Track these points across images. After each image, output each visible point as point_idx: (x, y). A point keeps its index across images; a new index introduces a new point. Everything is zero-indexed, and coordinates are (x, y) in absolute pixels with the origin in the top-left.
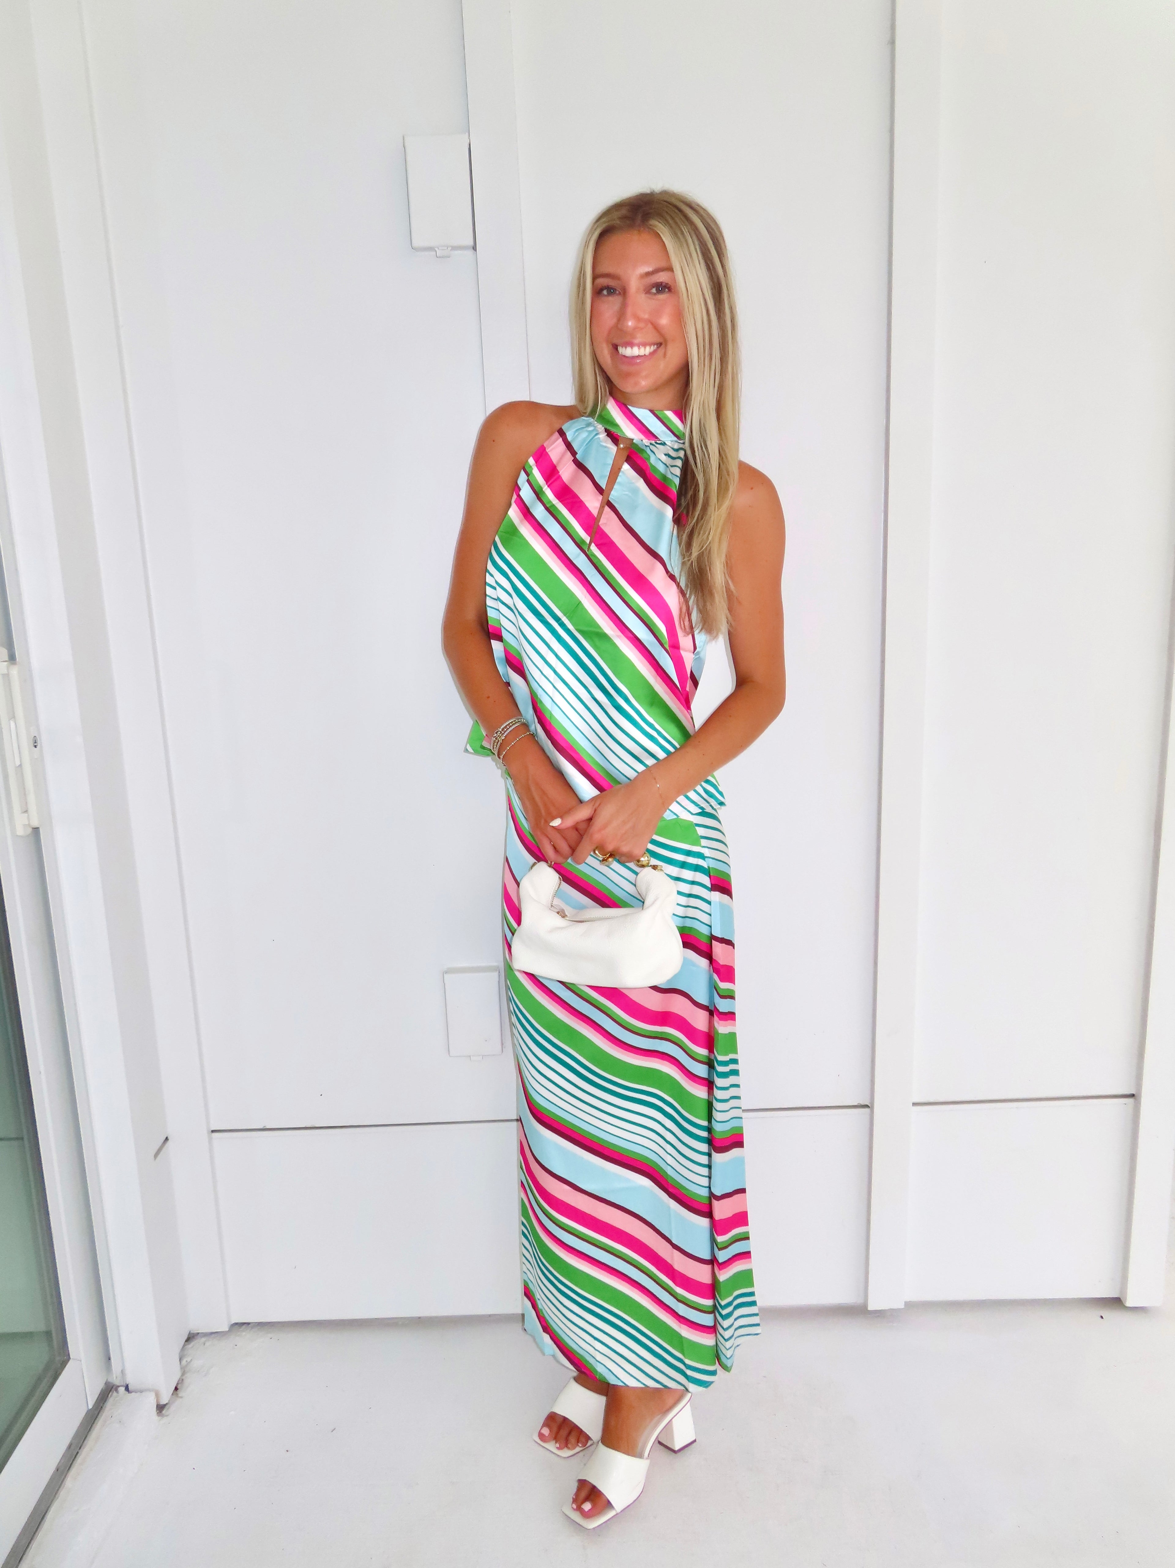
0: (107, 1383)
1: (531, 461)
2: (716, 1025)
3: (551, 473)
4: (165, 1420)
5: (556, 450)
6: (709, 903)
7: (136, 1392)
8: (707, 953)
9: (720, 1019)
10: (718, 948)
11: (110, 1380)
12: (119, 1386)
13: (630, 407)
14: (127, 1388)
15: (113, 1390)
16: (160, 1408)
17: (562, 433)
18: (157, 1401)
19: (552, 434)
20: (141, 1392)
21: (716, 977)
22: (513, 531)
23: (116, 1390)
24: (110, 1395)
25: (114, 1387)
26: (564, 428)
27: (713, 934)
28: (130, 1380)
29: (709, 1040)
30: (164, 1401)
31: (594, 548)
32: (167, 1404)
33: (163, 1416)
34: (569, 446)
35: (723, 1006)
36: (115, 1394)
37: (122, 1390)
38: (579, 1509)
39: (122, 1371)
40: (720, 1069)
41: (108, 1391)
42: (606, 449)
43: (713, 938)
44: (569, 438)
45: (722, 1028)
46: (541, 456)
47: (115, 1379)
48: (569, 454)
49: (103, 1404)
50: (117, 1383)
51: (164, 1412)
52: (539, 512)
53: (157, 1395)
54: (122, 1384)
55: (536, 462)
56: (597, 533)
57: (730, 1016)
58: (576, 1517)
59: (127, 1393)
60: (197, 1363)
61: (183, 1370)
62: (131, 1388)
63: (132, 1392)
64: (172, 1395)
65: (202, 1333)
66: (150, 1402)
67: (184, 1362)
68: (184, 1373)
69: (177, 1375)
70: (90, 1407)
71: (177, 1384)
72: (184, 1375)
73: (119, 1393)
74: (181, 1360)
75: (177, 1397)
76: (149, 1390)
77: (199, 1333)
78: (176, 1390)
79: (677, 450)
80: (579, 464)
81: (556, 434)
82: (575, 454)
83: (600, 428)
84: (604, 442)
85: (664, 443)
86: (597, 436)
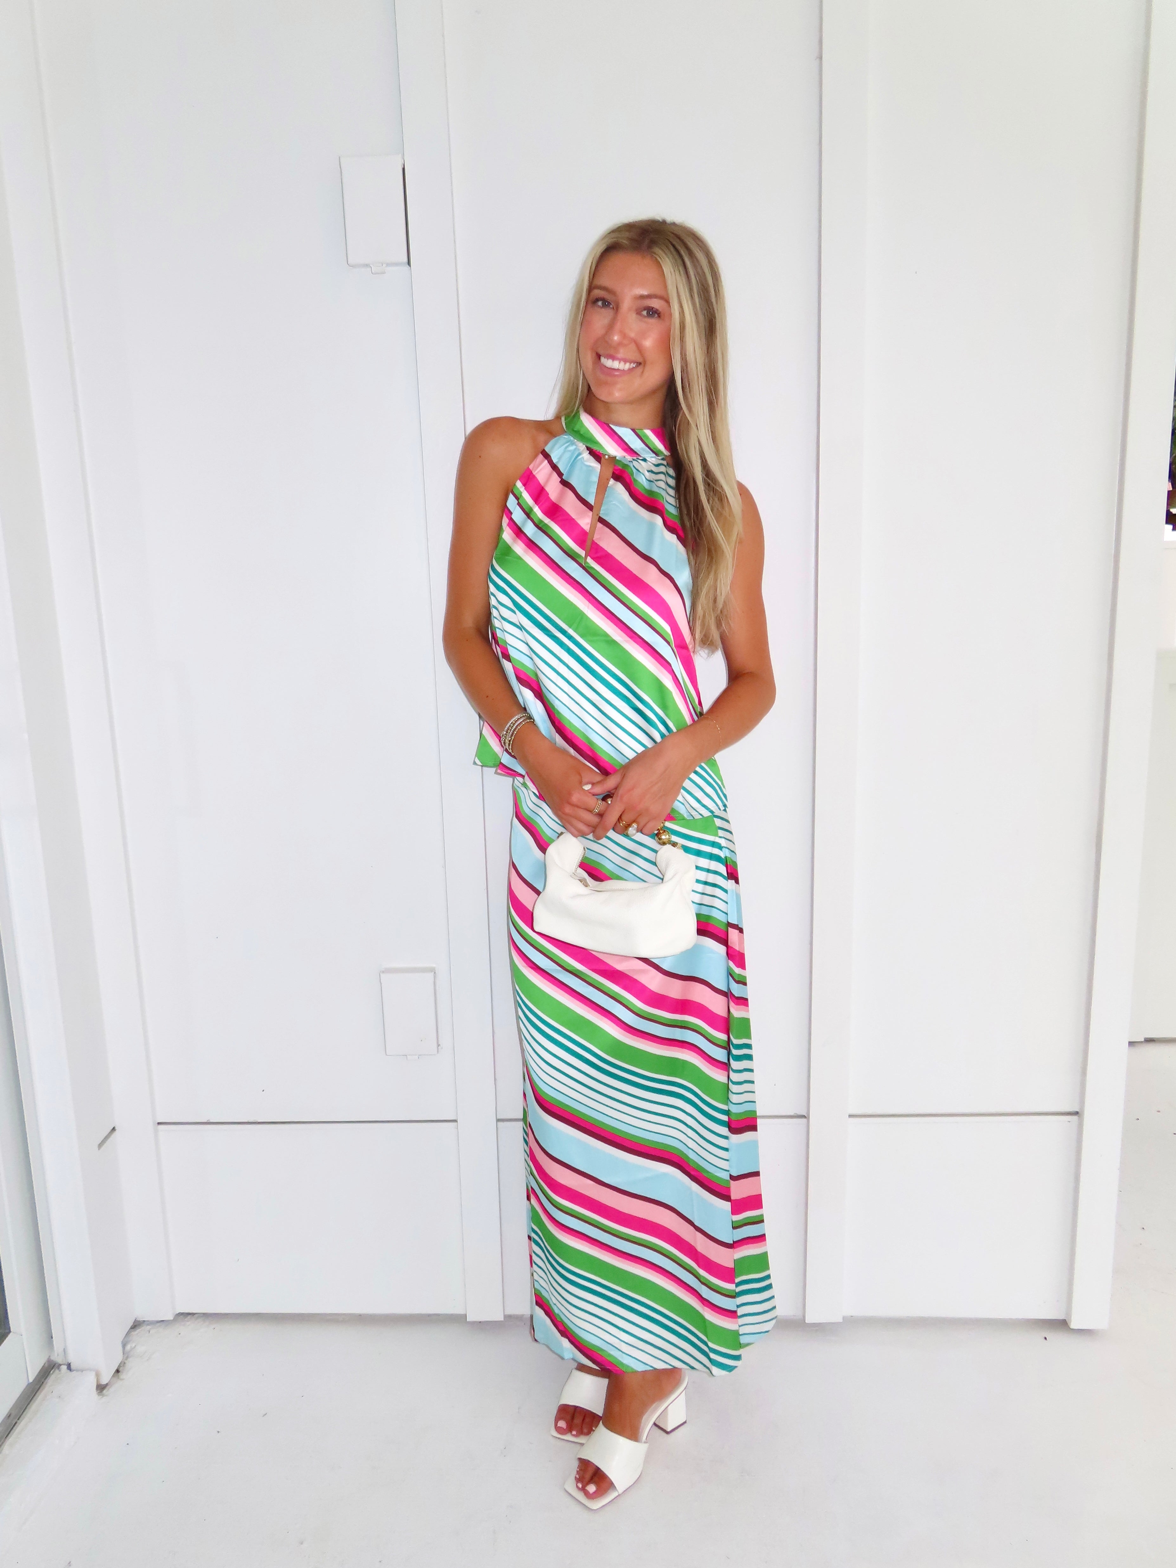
0: (49, 1360)
1: (519, 484)
2: (732, 1010)
3: (539, 494)
4: (104, 1399)
5: (542, 472)
6: (726, 891)
7: (77, 1370)
8: (724, 940)
9: (737, 1004)
10: (733, 934)
11: (52, 1358)
12: (60, 1365)
13: (613, 427)
14: (69, 1367)
15: (55, 1367)
16: (101, 1388)
17: (547, 456)
18: (97, 1381)
19: (536, 456)
20: (82, 1371)
21: (731, 964)
22: (508, 550)
23: (59, 1368)
24: (51, 1372)
25: (57, 1365)
26: (547, 449)
27: (729, 921)
28: (72, 1358)
29: (725, 1024)
30: (104, 1381)
31: (590, 562)
32: (107, 1384)
33: (103, 1396)
34: (554, 467)
35: (737, 990)
36: (57, 1371)
37: (64, 1368)
38: (583, 1490)
39: (64, 1349)
40: (735, 1052)
41: (48, 1369)
42: (591, 468)
43: (730, 925)
44: (555, 461)
45: (737, 1012)
46: (528, 479)
47: (57, 1358)
48: (555, 475)
49: (45, 1379)
50: (59, 1360)
51: (105, 1391)
52: (529, 530)
53: (98, 1375)
54: (64, 1362)
55: (524, 485)
56: (592, 548)
57: (743, 1001)
58: (580, 1496)
59: (69, 1371)
60: (140, 1349)
61: (126, 1355)
62: (72, 1367)
63: (73, 1371)
64: (113, 1376)
65: (148, 1321)
66: (90, 1381)
67: (128, 1347)
68: (127, 1358)
69: (119, 1358)
70: (31, 1380)
71: (119, 1366)
72: (126, 1359)
73: (60, 1371)
74: (124, 1345)
75: (118, 1378)
76: (90, 1370)
77: (144, 1321)
78: (118, 1371)
79: (657, 465)
80: (565, 484)
81: (541, 456)
82: (560, 474)
83: (582, 447)
84: (587, 461)
85: (645, 460)
86: (580, 454)
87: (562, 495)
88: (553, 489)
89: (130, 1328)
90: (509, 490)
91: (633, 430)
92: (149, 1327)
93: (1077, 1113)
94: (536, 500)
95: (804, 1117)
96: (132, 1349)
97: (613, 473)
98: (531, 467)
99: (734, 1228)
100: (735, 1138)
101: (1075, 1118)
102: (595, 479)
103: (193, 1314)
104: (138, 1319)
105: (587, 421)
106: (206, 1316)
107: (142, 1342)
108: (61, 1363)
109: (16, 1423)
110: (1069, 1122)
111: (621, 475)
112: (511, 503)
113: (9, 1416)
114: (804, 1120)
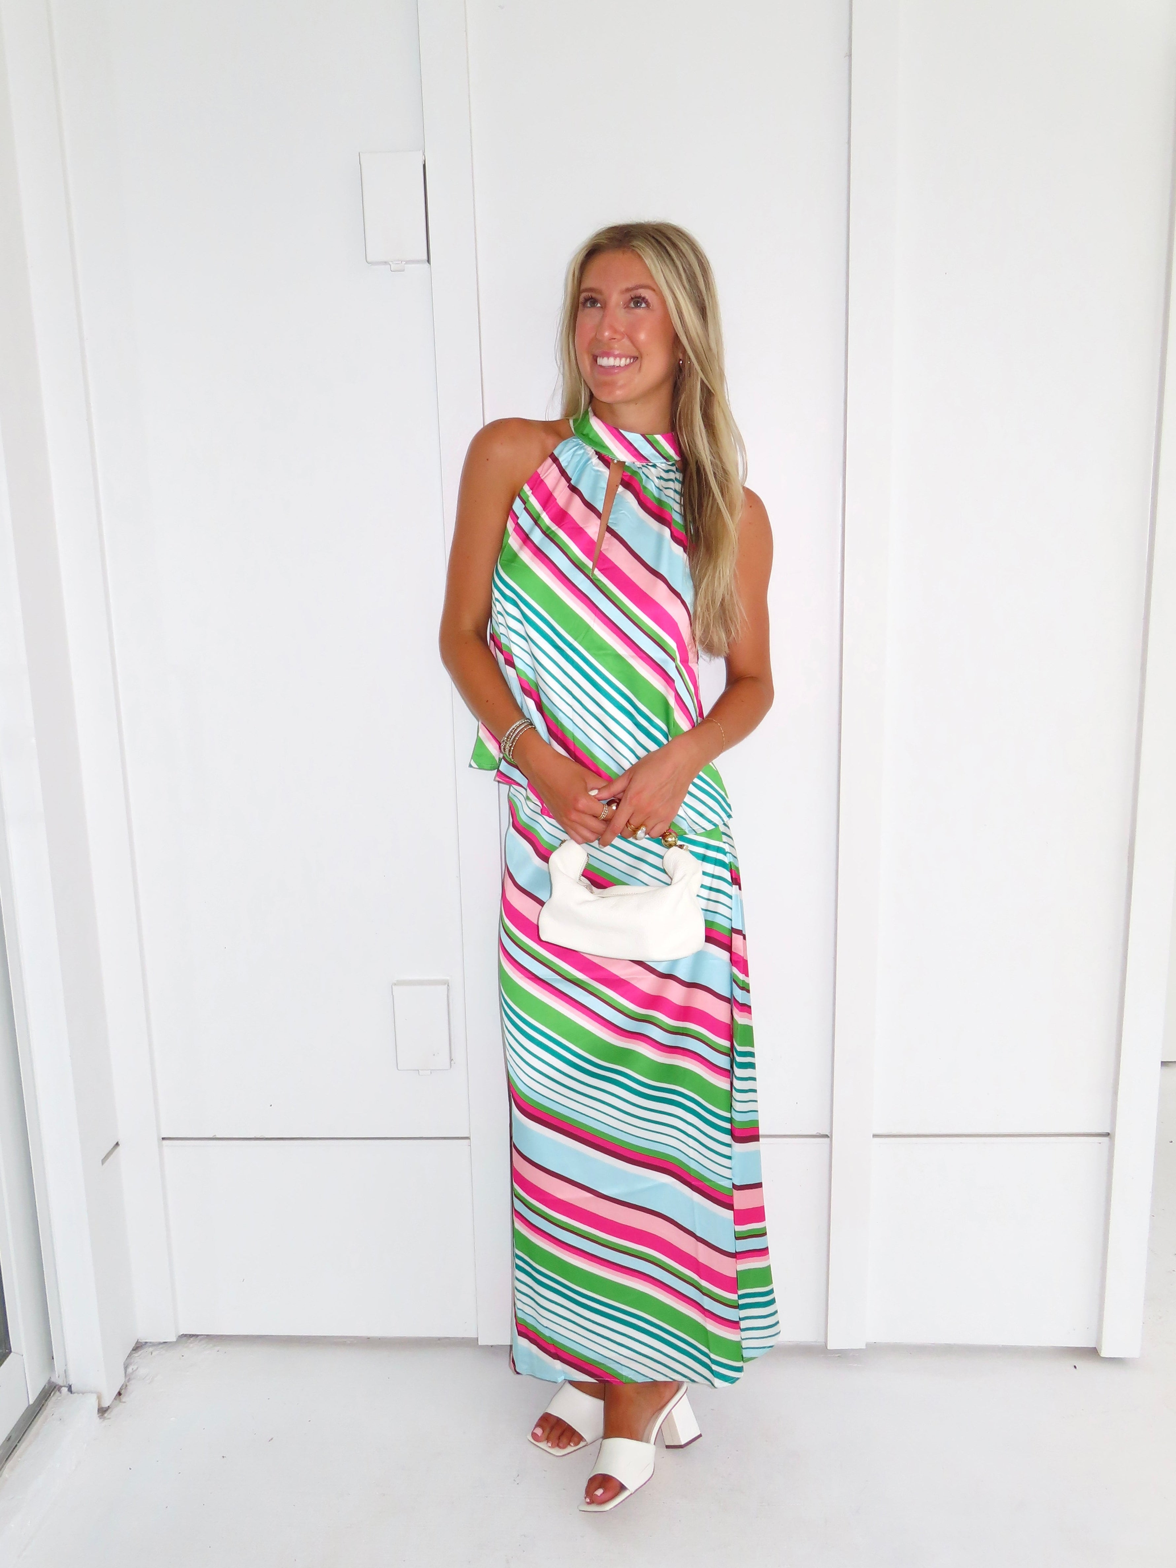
0: (49, 1382)
1: (526, 488)
2: (735, 1017)
3: (547, 500)
4: (106, 1422)
6: (732, 898)
7: (78, 1393)
8: (727, 946)
9: (740, 1011)
10: (736, 940)
11: (53, 1380)
12: (61, 1387)
13: (622, 431)
14: (70, 1389)
15: (56, 1389)
16: (102, 1411)
17: (555, 460)
18: (99, 1404)
20: (83, 1393)
21: (735, 970)
22: (513, 555)
23: (59, 1390)
24: (52, 1394)
25: (57, 1388)
26: (556, 453)
27: (734, 928)
28: (72, 1381)
29: (728, 1031)
30: (105, 1404)
31: (597, 573)
32: (109, 1407)
33: (105, 1418)
34: (563, 472)
35: (741, 997)
36: (58, 1393)
37: (65, 1390)
39: (65, 1370)
40: (738, 1059)
41: (49, 1391)
42: (599, 473)
43: (734, 932)
44: (563, 464)
45: (741, 1020)
46: (537, 483)
47: (58, 1380)
48: (563, 479)
49: (46, 1401)
50: (60, 1382)
51: (106, 1415)
52: (537, 537)
53: (99, 1398)
54: (65, 1384)
55: (532, 489)
56: (599, 558)
57: (746, 1008)
59: (70, 1393)
60: (142, 1371)
61: (128, 1377)
62: (73, 1389)
63: (74, 1393)
64: (115, 1399)
65: (150, 1343)
66: (92, 1404)
67: (130, 1370)
68: (129, 1380)
69: (121, 1380)
70: (31, 1402)
71: (121, 1389)
72: (128, 1382)
73: (61, 1393)
74: (126, 1368)
75: (120, 1401)
76: (92, 1392)
77: (146, 1343)
78: (119, 1394)
79: (667, 471)
80: (574, 489)
81: (549, 461)
82: (568, 479)
83: (590, 451)
84: (597, 465)
85: (654, 466)
86: (589, 459)
87: (569, 502)
88: (561, 495)
89: (131, 1349)
90: (516, 493)
91: (643, 436)
92: (151, 1349)
93: (1108, 1135)
94: (544, 506)
95: (827, 1136)
96: (134, 1371)
97: (622, 479)
98: (539, 471)
99: (737, 1238)
100: (738, 1147)
101: (1106, 1139)
102: (604, 485)
103: (197, 1336)
104: (139, 1341)
105: (597, 426)
106: (209, 1337)
107: (144, 1365)
108: (62, 1385)
109: (16, 1446)
110: (1100, 1143)
111: (630, 482)
112: (518, 506)
113: (9, 1439)
114: (827, 1140)
